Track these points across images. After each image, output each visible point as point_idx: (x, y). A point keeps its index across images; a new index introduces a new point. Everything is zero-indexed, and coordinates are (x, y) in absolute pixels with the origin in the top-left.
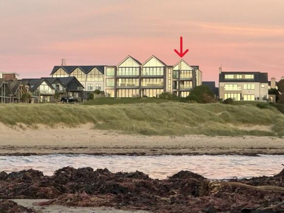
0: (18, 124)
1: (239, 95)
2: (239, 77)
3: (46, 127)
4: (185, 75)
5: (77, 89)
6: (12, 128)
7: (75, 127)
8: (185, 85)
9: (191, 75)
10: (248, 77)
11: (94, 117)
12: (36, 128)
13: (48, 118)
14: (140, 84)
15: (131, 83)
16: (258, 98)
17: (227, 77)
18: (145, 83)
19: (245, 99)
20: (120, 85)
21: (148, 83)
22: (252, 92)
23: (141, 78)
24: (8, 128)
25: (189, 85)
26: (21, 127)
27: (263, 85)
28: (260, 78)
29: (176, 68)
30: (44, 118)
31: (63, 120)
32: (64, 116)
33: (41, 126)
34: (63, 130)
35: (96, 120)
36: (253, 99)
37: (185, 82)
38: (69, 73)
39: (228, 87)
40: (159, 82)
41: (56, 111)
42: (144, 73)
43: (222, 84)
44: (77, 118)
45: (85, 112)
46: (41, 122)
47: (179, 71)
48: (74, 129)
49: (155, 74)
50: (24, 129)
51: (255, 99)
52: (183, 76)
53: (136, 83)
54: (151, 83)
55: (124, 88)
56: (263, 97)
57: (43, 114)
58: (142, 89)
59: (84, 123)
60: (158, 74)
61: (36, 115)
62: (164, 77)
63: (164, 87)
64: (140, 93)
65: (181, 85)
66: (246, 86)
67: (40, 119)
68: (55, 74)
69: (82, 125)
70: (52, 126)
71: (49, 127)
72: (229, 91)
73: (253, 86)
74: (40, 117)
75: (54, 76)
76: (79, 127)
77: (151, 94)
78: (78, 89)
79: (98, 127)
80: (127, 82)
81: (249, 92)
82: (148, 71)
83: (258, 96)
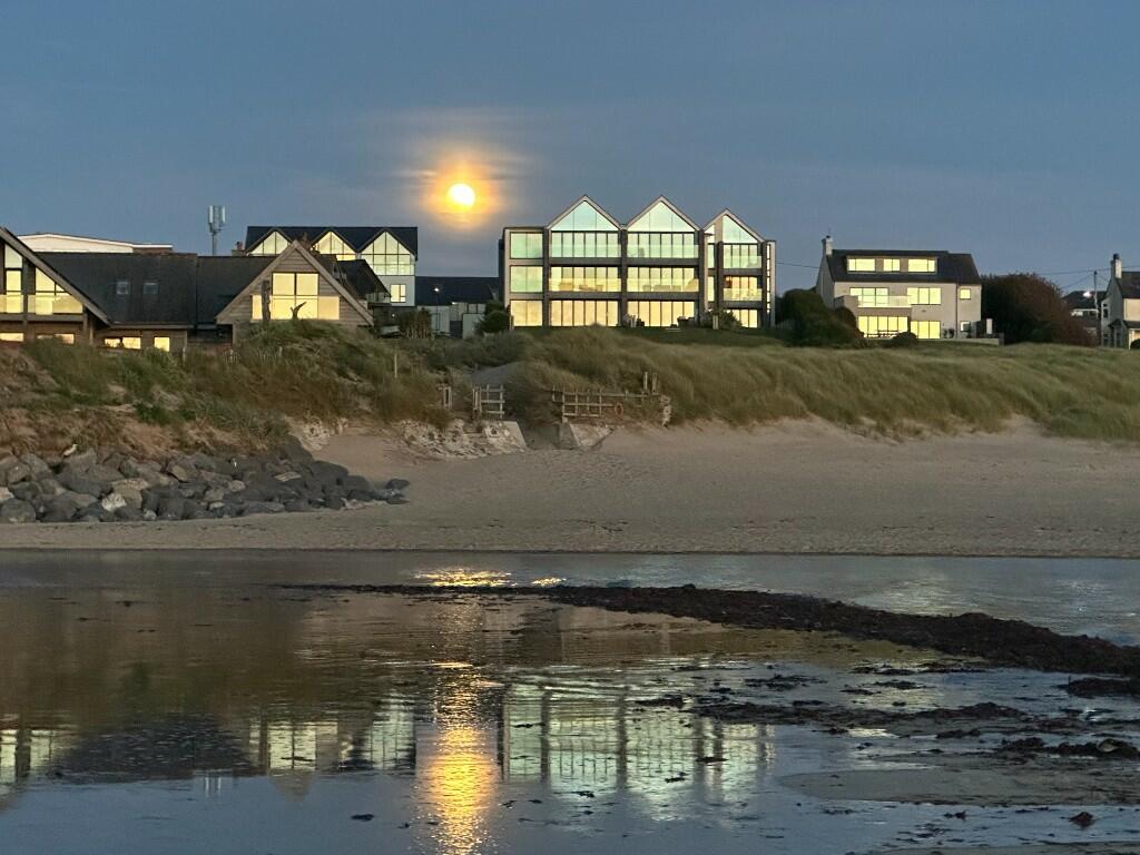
2: (891, 265)
4: (736, 258)
8: (736, 289)
9: (754, 259)
10: (918, 266)
14: (622, 284)
15: (591, 283)
16: (952, 332)
17: (855, 265)
18: (637, 281)
20: (556, 288)
21: (645, 281)
22: (932, 313)
23: (623, 264)
25: (745, 290)
27: (965, 293)
28: (953, 269)
36: (936, 334)
37: (736, 280)
40: (684, 280)
42: (633, 250)
47: (720, 248)
49: (667, 254)
51: (943, 333)
52: (728, 262)
53: (609, 281)
54: (657, 281)
55: (567, 295)
56: (964, 326)
58: (624, 298)
60: (678, 255)
63: (699, 298)
64: (622, 311)
65: (725, 292)
66: (916, 295)
68: (258, 250)
72: (870, 308)
80: (580, 280)
81: (926, 312)
82: (644, 245)
83: (950, 325)
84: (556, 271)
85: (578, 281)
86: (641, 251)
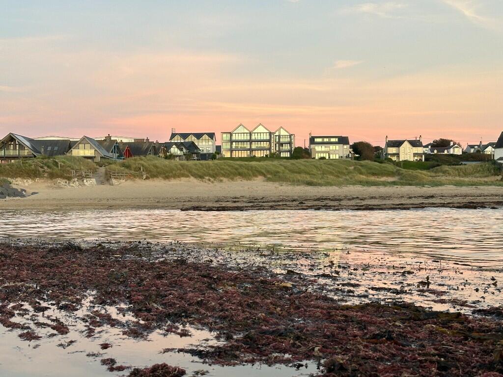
0: (207, 178)
1: (327, 154)
2: (326, 140)
3: (229, 181)
4: (284, 139)
5: (194, 151)
6: (203, 181)
7: (250, 180)
8: (284, 147)
9: (289, 139)
10: (333, 140)
11: (263, 171)
12: (221, 181)
13: (229, 172)
14: (251, 146)
15: (243, 146)
16: (342, 157)
17: (317, 140)
18: (254, 146)
19: (331, 158)
20: (234, 148)
21: (257, 145)
22: (336, 152)
23: (251, 141)
24: (199, 181)
25: (286, 147)
26: (209, 180)
27: (345, 147)
28: (343, 140)
29: (277, 134)
30: (226, 173)
31: (240, 174)
32: (240, 170)
33: (225, 179)
34: (242, 183)
35: (266, 174)
36: (337, 158)
37: (284, 145)
38: (184, 139)
39: (318, 148)
40: (266, 145)
41: (232, 166)
42: (253, 138)
43: (312, 146)
44: (250, 173)
45: (256, 167)
46: (224, 176)
47: (279, 136)
48: (251, 182)
49: (262, 138)
50: (212, 182)
51: (339, 157)
52: (282, 140)
53: (247, 146)
54: (259, 145)
55: (237, 149)
56: (345, 156)
57: (223, 169)
58: (251, 150)
59: (256, 176)
60: (265, 138)
61: (218, 170)
62: (269, 141)
63: (270, 149)
64: (250, 153)
65: (281, 148)
66: (332, 147)
67: (222, 173)
68: (173, 139)
69: (255, 178)
70: (232, 179)
71: (230, 180)
72: (319, 151)
73: (337, 147)
74: (222, 172)
75: (172, 141)
76: (254, 180)
77: (258, 154)
78: (196, 151)
79: (269, 180)
80: (240, 145)
81: (335, 152)
82: (256, 136)
83: (341, 155)
84: (234, 143)
85: (240, 146)
86: (255, 138)
